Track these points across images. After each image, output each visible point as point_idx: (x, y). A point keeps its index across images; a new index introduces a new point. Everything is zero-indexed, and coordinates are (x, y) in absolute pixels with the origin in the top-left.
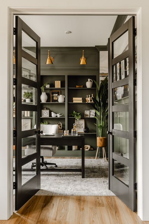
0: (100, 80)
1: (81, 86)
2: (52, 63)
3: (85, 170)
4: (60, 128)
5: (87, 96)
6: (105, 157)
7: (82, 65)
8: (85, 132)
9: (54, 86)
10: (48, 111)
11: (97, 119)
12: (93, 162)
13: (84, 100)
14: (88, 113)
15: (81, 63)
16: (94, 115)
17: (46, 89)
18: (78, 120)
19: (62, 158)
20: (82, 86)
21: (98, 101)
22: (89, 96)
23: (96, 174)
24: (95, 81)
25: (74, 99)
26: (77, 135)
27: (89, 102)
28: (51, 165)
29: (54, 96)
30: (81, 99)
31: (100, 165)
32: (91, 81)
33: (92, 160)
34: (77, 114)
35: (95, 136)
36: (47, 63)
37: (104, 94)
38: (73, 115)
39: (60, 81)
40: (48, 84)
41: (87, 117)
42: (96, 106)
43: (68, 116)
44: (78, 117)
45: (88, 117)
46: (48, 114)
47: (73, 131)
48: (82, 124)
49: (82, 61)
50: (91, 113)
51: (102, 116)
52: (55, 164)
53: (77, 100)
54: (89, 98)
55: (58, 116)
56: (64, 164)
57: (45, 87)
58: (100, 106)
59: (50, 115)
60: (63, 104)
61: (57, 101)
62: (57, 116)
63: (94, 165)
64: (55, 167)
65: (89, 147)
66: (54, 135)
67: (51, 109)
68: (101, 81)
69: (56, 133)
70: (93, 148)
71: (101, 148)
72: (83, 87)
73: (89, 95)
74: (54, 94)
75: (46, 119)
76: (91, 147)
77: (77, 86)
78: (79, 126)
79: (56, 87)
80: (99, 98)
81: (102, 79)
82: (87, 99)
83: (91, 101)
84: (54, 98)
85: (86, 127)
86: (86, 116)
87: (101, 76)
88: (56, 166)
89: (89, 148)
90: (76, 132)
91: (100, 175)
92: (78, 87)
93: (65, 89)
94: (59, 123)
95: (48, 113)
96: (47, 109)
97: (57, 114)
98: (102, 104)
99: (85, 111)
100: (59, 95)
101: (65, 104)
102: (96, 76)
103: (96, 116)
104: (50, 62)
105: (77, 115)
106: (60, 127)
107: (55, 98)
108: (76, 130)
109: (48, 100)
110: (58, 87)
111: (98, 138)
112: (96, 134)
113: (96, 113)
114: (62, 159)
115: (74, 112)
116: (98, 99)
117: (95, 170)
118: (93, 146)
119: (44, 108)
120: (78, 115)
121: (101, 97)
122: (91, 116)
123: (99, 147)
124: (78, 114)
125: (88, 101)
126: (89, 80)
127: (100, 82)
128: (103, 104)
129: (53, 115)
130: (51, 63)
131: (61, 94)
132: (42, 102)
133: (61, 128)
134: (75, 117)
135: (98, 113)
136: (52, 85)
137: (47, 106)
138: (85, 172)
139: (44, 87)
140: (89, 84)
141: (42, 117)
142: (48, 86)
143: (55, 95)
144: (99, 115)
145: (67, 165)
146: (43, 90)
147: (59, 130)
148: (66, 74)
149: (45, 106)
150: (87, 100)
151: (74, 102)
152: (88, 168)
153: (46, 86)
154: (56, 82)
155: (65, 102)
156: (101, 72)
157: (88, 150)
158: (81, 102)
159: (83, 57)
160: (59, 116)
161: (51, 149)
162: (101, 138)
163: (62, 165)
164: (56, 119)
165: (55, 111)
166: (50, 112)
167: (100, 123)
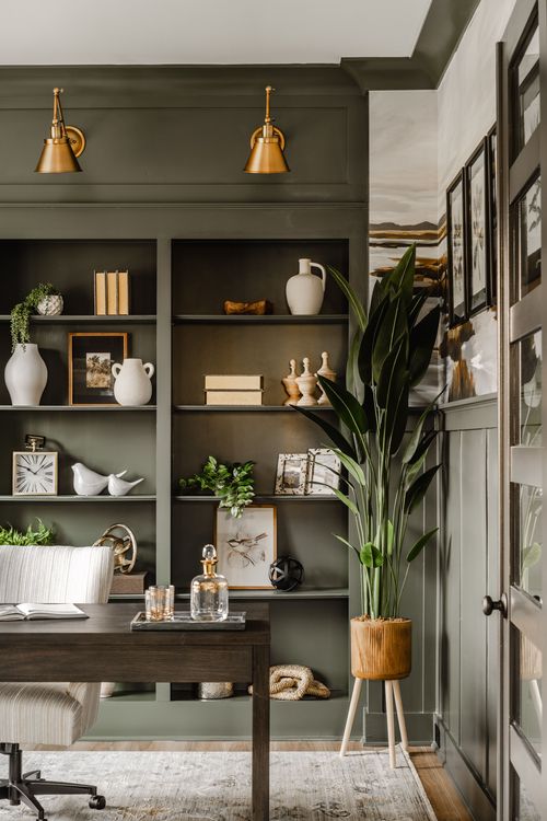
0: (371, 270)
1: (253, 307)
2: (78, 168)
4: (123, 561)
5: (293, 362)
6: (398, 739)
7: (261, 175)
8: (280, 585)
9: (89, 307)
10: (53, 458)
11: (352, 507)
12: (326, 773)
13: (273, 388)
14: (298, 470)
15: (255, 168)
16: (336, 486)
17: (37, 327)
18: (234, 511)
19: (136, 745)
20: (262, 304)
21: (360, 400)
22: (306, 366)
24: (338, 277)
25: (211, 381)
26: (225, 616)
27: (305, 402)
28: (67, 796)
29: (89, 363)
30: (254, 381)
31: (366, 791)
32: (315, 272)
33: (322, 757)
34: (232, 477)
35: (340, 610)
36: (47, 168)
37: (394, 353)
38: (204, 485)
39: (124, 277)
40: (52, 292)
41: (289, 491)
42: (344, 430)
43: (176, 490)
44: (235, 492)
45: (300, 491)
46: (54, 477)
47: (202, 592)
48: (262, 536)
49: (263, 157)
50: (316, 472)
51: (380, 492)
52: (91, 790)
53: (230, 390)
54: (306, 375)
55: (111, 490)
56: (150, 786)
57: (34, 311)
58: (370, 425)
59: (65, 484)
60: (142, 417)
61: (103, 395)
62: (105, 491)
63: (328, 796)
64: (92, 806)
65: (302, 675)
66: (84, 619)
67: (73, 444)
68: (379, 273)
69: (100, 604)
70: (330, 686)
71: (375, 687)
72: (268, 310)
73: (306, 361)
74: (90, 356)
75: (40, 506)
76: (318, 676)
77: (230, 306)
78: (241, 548)
79: (101, 311)
80: (366, 376)
81: (381, 259)
82: (290, 380)
83: (315, 394)
84: (89, 377)
85: (285, 557)
86: (285, 484)
87: (374, 245)
88: (100, 803)
89: (302, 685)
90: (216, 596)
92: (235, 313)
93: (154, 323)
94: (117, 533)
95: (54, 469)
96: (43, 444)
97: (106, 475)
98: (380, 415)
99: (282, 457)
100: (118, 358)
101: (154, 412)
102: (346, 242)
103: (344, 488)
104: (62, 161)
105: (229, 481)
106: (128, 554)
107: (96, 376)
108: (217, 588)
109: (53, 391)
110: (113, 311)
111: (357, 626)
112: (345, 600)
113: (344, 473)
114: (136, 753)
115: (213, 462)
116: (356, 387)
118: (328, 669)
119: (27, 438)
120: (236, 485)
121: (376, 375)
122: (317, 491)
123: (364, 680)
124: (235, 473)
125: (301, 395)
126: (304, 264)
127: (372, 281)
128: (389, 419)
129: (84, 483)
130: (69, 167)
131: (130, 356)
132: (14, 404)
133: (132, 563)
134: (217, 496)
135: (358, 474)
136: (79, 299)
137: (47, 430)
139: (26, 311)
140: (302, 293)
141: (16, 495)
142: (50, 306)
143: (95, 360)
144: (364, 484)
145: (168, 790)
146: (23, 333)
147: (117, 572)
148: (164, 230)
149: (30, 428)
150: (292, 390)
151: (214, 400)
152: (294, 813)
153: (42, 308)
154: (100, 277)
155: (153, 401)
156: (375, 217)
157: (298, 693)
158: (255, 400)
159: (266, 130)
160: (116, 487)
161: (66, 699)
162: (375, 623)
163: (137, 792)
164: (102, 508)
165: (96, 458)
166: (65, 463)
167: (372, 534)
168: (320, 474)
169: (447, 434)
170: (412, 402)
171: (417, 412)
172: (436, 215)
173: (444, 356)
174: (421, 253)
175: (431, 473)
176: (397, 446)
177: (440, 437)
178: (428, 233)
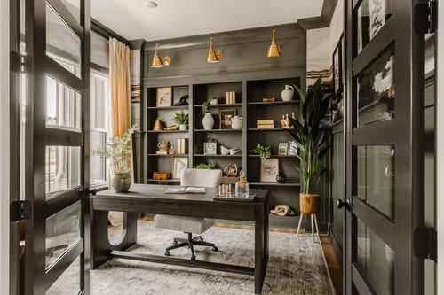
0: (307, 86)
1: (271, 99)
2: (217, 60)
3: (269, 264)
4: (234, 173)
5: (283, 116)
7: (272, 57)
8: (279, 181)
9: (224, 102)
10: (215, 144)
11: (301, 159)
12: (291, 242)
13: (277, 124)
14: (285, 148)
15: (270, 55)
16: (296, 153)
17: (210, 108)
18: (265, 159)
20: (274, 98)
21: (303, 125)
22: (287, 116)
23: (291, 281)
25: (259, 122)
26: (247, 196)
27: (287, 127)
29: (226, 118)
30: (272, 121)
31: (303, 252)
32: (290, 89)
33: (290, 235)
35: (297, 190)
36: (209, 60)
37: (314, 109)
38: (256, 152)
39: (234, 93)
40: (215, 98)
41: (282, 154)
42: (298, 135)
43: (248, 153)
44: (265, 154)
45: (285, 154)
46: (215, 150)
47: (239, 188)
48: (274, 167)
49: (272, 51)
50: (290, 148)
51: (310, 154)
52: (213, 245)
53: (265, 124)
54: (287, 119)
56: (234, 243)
57: (209, 103)
58: (306, 133)
59: (218, 151)
60: (239, 132)
61: (230, 127)
62: (229, 154)
63: (291, 252)
64: (213, 250)
65: (286, 208)
67: (221, 141)
68: (310, 86)
70: (294, 211)
71: (307, 216)
72: (276, 100)
74: (226, 116)
75: (212, 157)
76: (291, 208)
77: (264, 100)
78: (268, 170)
79: (227, 103)
80: (305, 117)
81: (310, 82)
82: (282, 121)
83: (290, 125)
84: (226, 122)
85: (281, 173)
86: (281, 152)
87: (308, 78)
88: (216, 249)
89: (286, 211)
90: (244, 189)
91: (298, 288)
92: (266, 102)
93: (241, 106)
94: (233, 165)
95: (215, 147)
96: (213, 140)
97: (229, 148)
98: (310, 128)
99: (280, 144)
100: (233, 116)
101: (242, 131)
102: (299, 78)
103: (299, 154)
105: (264, 151)
107: (228, 121)
109: (215, 126)
110: (231, 103)
111: (302, 196)
112: (299, 187)
113: (299, 149)
115: (259, 145)
116: (302, 122)
117: (291, 268)
118: (294, 206)
119: (208, 139)
120: (266, 152)
121: (308, 117)
122: (291, 154)
123: (304, 214)
124: (266, 148)
125: (285, 126)
126: (287, 87)
127: (308, 88)
128: (312, 131)
129: (224, 151)
131: (236, 116)
132: (205, 129)
133: (236, 174)
134: (260, 155)
135: (302, 148)
136: (222, 100)
137: (214, 137)
138: (267, 274)
139: (207, 104)
140: (286, 95)
141: (205, 154)
142: (214, 102)
144: (305, 152)
145: (238, 246)
146: (206, 110)
148: (244, 78)
149: (210, 136)
150: (283, 124)
151: (259, 127)
152: (277, 260)
153: (211, 103)
154: (227, 93)
155: (242, 128)
156: (308, 70)
157: (285, 214)
158: (272, 127)
159: (273, 43)
160: (232, 152)
162: (308, 195)
163: (230, 245)
164: (228, 158)
165: (227, 144)
166: (218, 146)
167: (307, 167)
168: (292, 149)
169: (332, 135)
170: (320, 126)
171: (322, 129)
172: (329, 67)
173: (331, 110)
174: (323, 79)
175: (327, 148)
176: (315, 140)
177: (330, 137)
178: (326, 73)
